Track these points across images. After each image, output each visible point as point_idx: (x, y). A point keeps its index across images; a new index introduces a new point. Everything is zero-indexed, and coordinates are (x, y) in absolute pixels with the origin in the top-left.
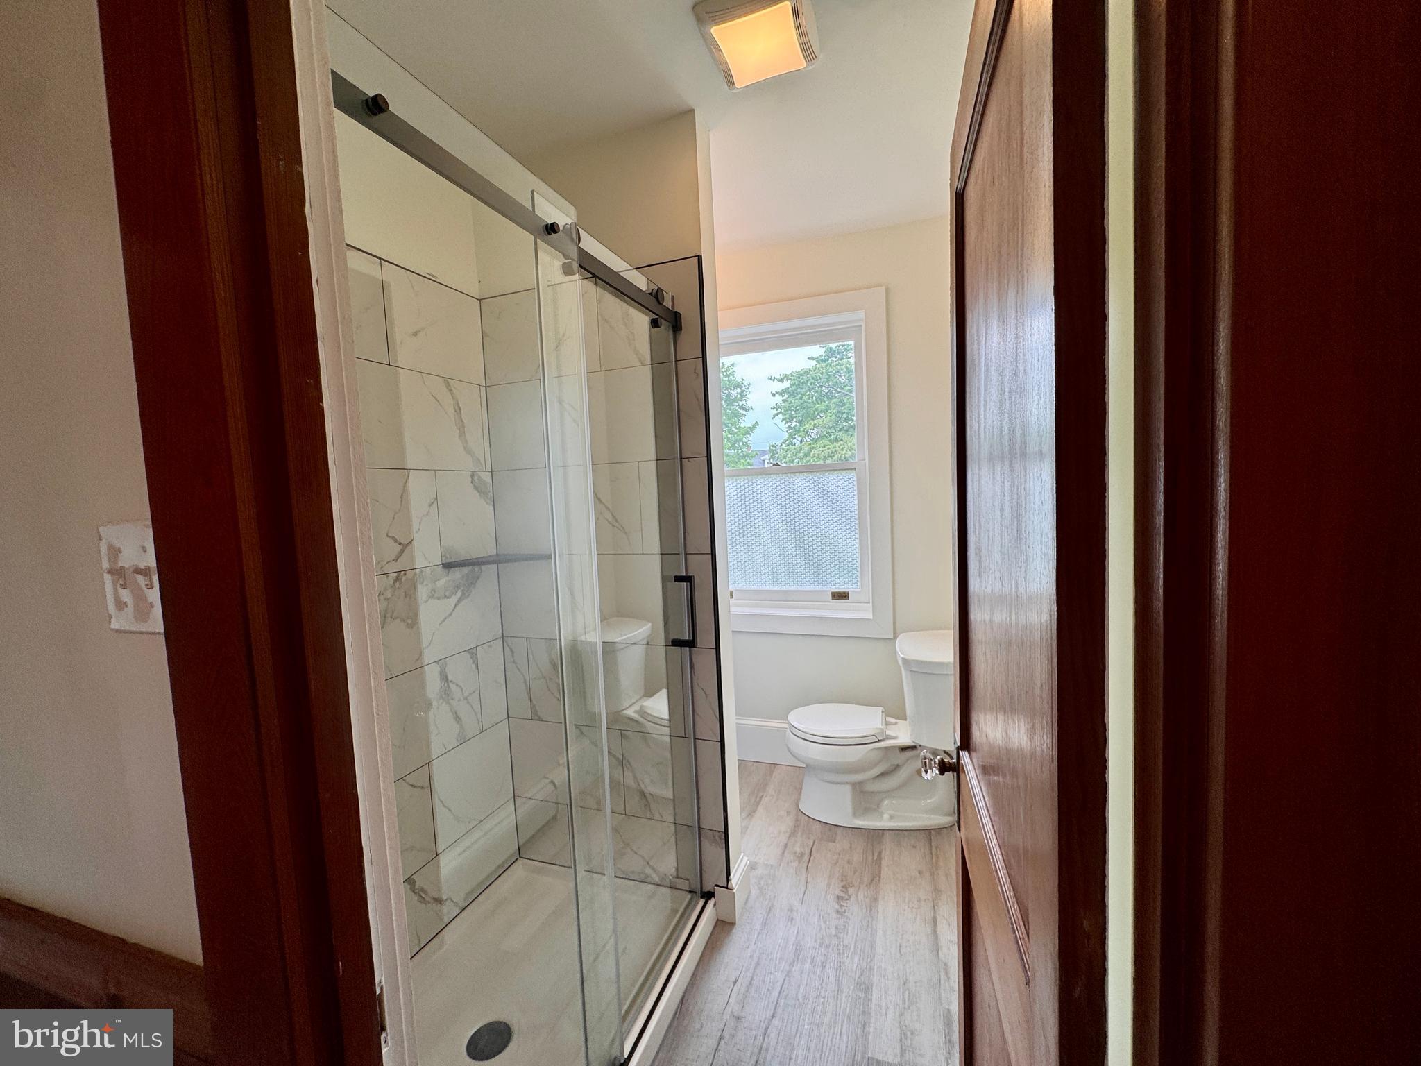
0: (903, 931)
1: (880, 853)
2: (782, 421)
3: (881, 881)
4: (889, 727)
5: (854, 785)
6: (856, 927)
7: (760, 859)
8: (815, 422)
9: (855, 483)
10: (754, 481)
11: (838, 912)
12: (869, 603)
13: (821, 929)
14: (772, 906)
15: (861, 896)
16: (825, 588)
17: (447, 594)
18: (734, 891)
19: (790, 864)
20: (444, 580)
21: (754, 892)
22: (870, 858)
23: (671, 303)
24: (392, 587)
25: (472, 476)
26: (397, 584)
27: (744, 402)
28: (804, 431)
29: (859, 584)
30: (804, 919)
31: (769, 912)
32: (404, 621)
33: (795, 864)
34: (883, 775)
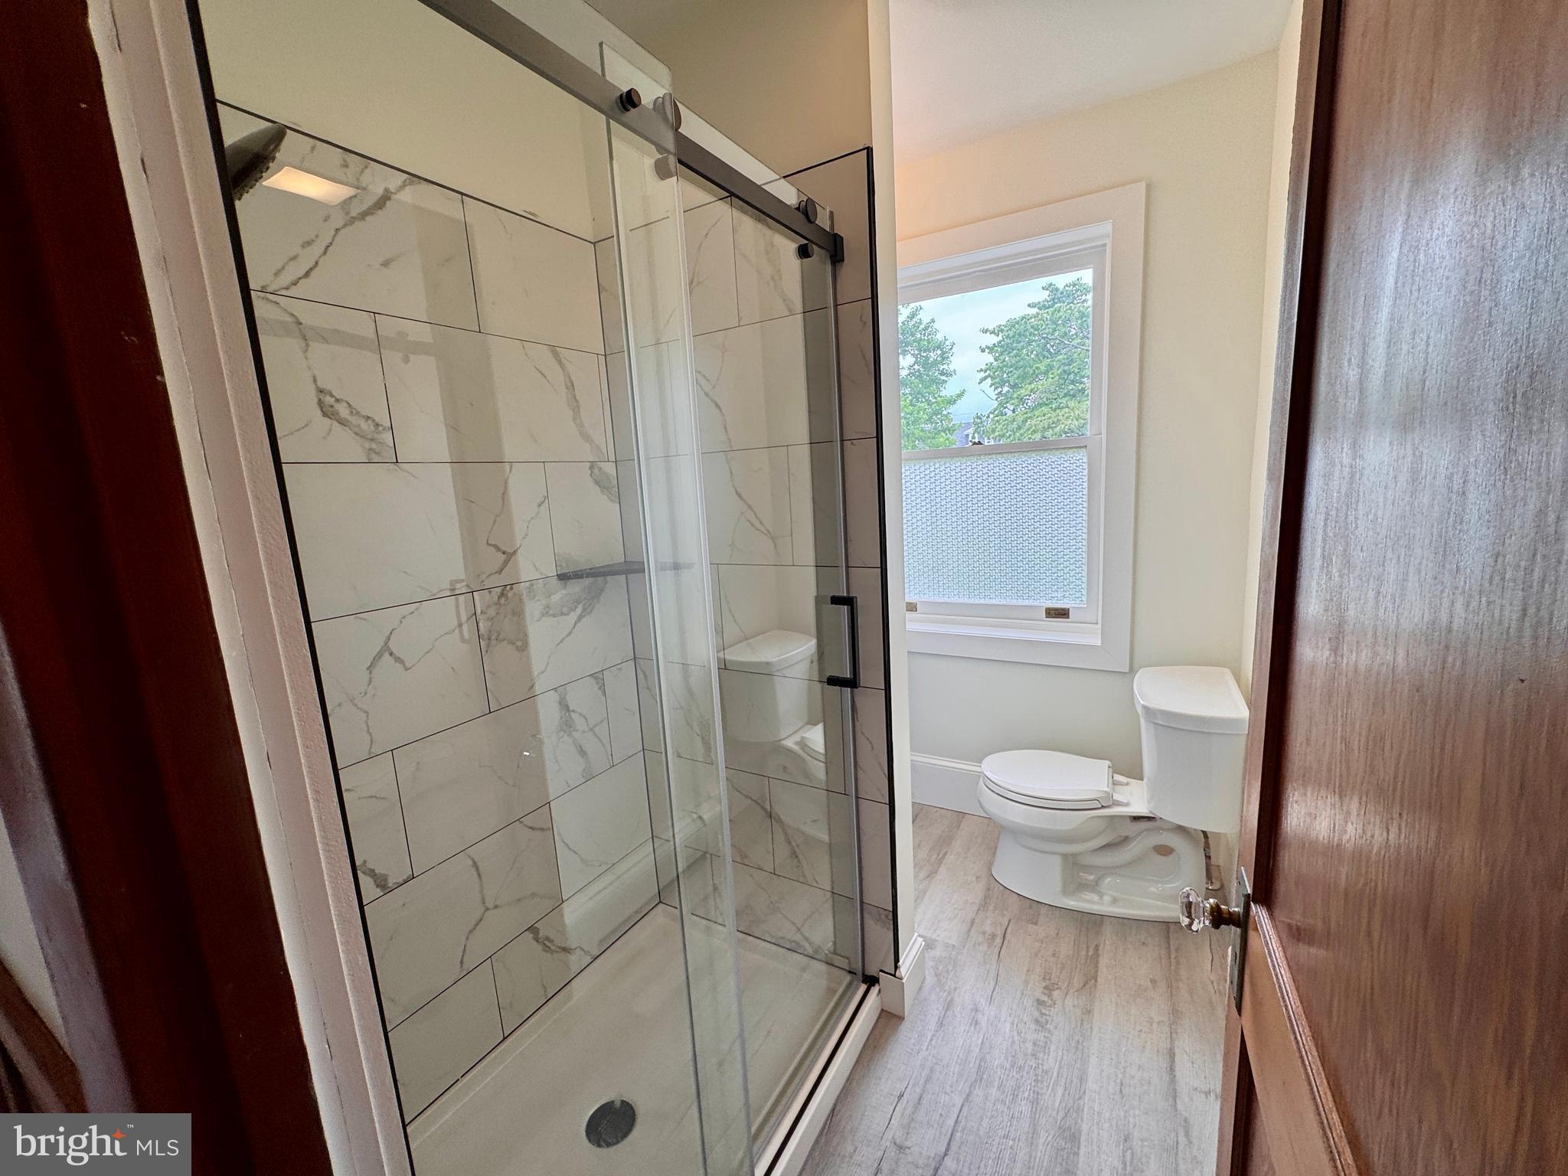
0: (1126, 1061)
1: (1097, 948)
2: (991, 386)
3: (1099, 986)
4: (1118, 787)
5: (1065, 856)
6: (1061, 1047)
7: (939, 936)
8: (1033, 386)
9: (1085, 466)
10: (948, 465)
11: (1037, 1021)
12: (1097, 624)
13: (1013, 1042)
14: (952, 1000)
15: (1068, 1005)
16: (1037, 603)
17: (565, 610)
18: (904, 981)
19: (977, 947)
20: (560, 594)
21: (930, 980)
22: (1083, 953)
23: (829, 223)
24: (496, 604)
25: (591, 468)
26: (503, 601)
27: (945, 366)
28: (1018, 398)
29: (1084, 599)
30: (991, 1025)
31: (947, 1009)
32: (514, 644)
33: (984, 947)
34: (1108, 846)
